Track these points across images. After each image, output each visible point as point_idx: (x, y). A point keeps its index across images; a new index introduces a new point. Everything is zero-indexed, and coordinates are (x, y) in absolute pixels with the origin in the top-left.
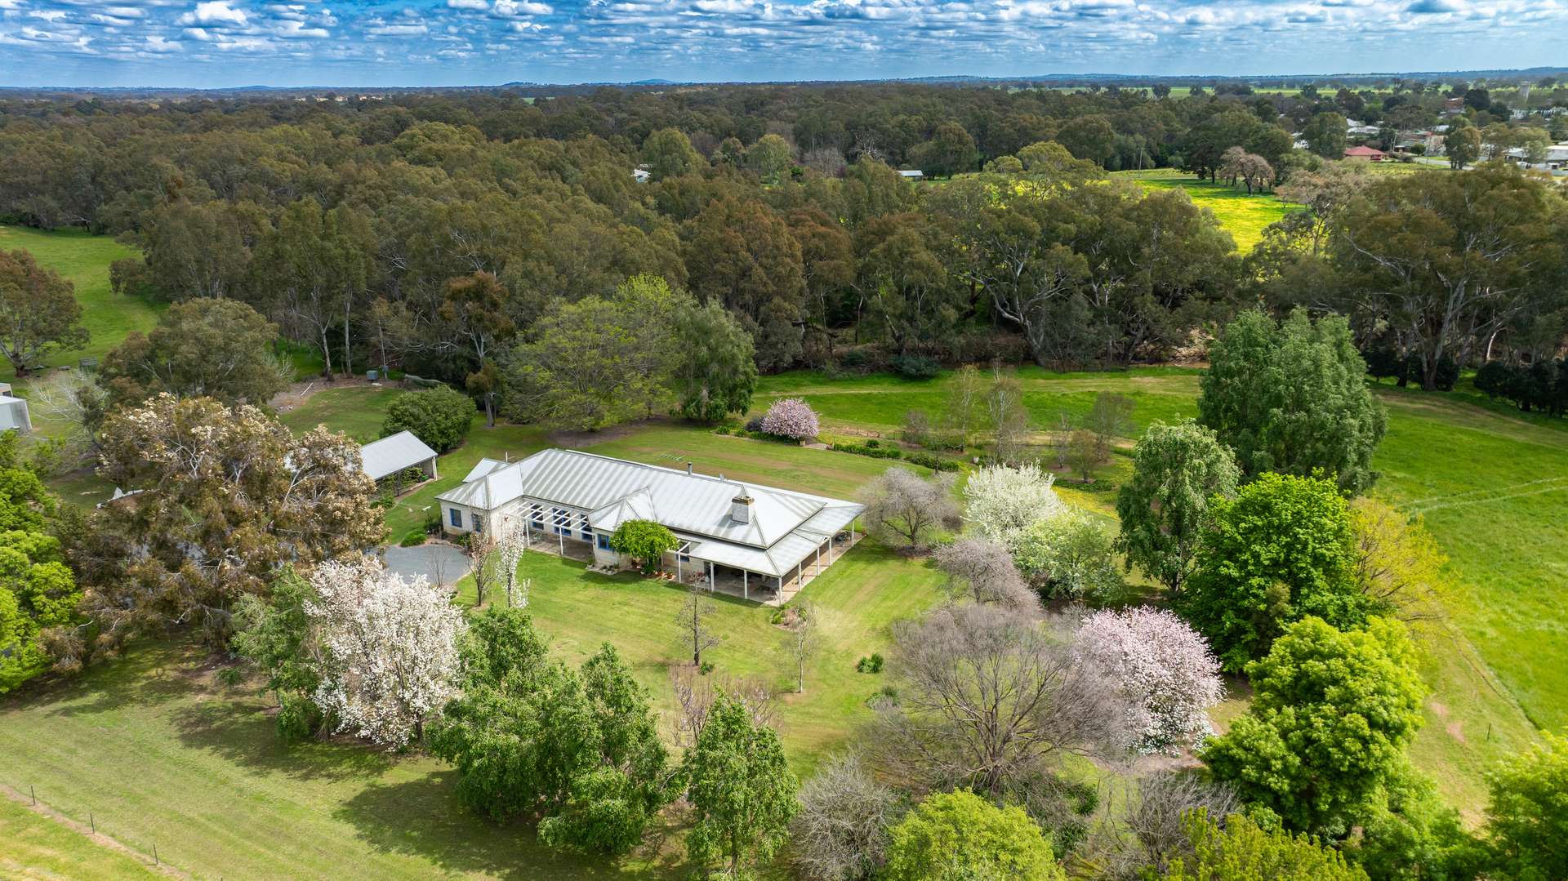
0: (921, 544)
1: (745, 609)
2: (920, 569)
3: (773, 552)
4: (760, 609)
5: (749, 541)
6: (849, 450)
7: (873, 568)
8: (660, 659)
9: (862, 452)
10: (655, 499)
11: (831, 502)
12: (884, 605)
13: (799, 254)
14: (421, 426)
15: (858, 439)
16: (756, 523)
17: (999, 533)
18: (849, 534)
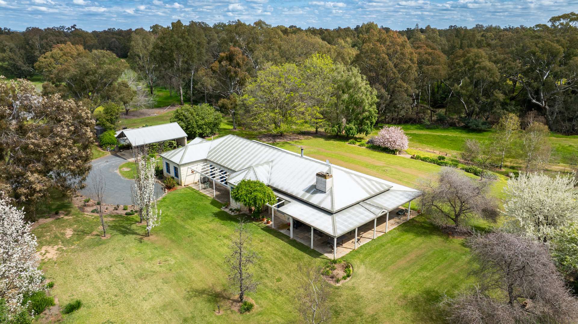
0: (462, 227)
1: (306, 257)
2: (458, 246)
3: (337, 217)
4: (318, 260)
5: (322, 206)
6: (424, 160)
7: (419, 240)
8: (219, 289)
9: (433, 161)
10: (274, 168)
11: (396, 186)
12: (420, 274)
13: (415, 59)
14: (187, 122)
15: (433, 155)
16: (331, 193)
17: (532, 228)
18: (406, 211)
